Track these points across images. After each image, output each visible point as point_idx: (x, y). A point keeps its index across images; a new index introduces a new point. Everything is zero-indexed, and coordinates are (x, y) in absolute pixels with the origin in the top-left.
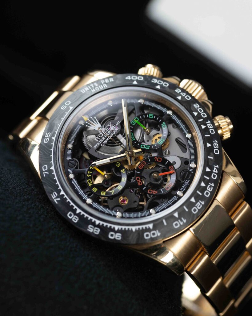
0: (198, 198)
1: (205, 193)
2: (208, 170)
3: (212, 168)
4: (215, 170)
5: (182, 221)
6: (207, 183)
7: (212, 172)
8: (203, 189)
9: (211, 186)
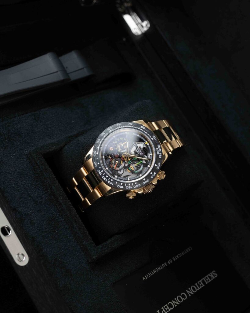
0: (102, 173)
1: (103, 176)
2: (112, 180)
3: (112, 182)
4: (111, 183)
5: (96, 165)
6: (107, 178)
7: (111, 181)
8: (105, 176)
9: (106, 179)
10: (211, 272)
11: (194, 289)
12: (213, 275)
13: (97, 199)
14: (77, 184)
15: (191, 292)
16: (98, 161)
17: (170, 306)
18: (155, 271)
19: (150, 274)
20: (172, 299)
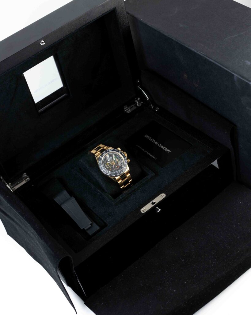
5: (119, 175)
10: (145, 137)
11: (155, 142)
12: (147, 136)
13: (130, 176)
14: (123, 186)
15: (157, 143)
16: (117, 174)
17: (165, 149)
18: (152, 156)
19: (154, 157)
20: (162, 148)
